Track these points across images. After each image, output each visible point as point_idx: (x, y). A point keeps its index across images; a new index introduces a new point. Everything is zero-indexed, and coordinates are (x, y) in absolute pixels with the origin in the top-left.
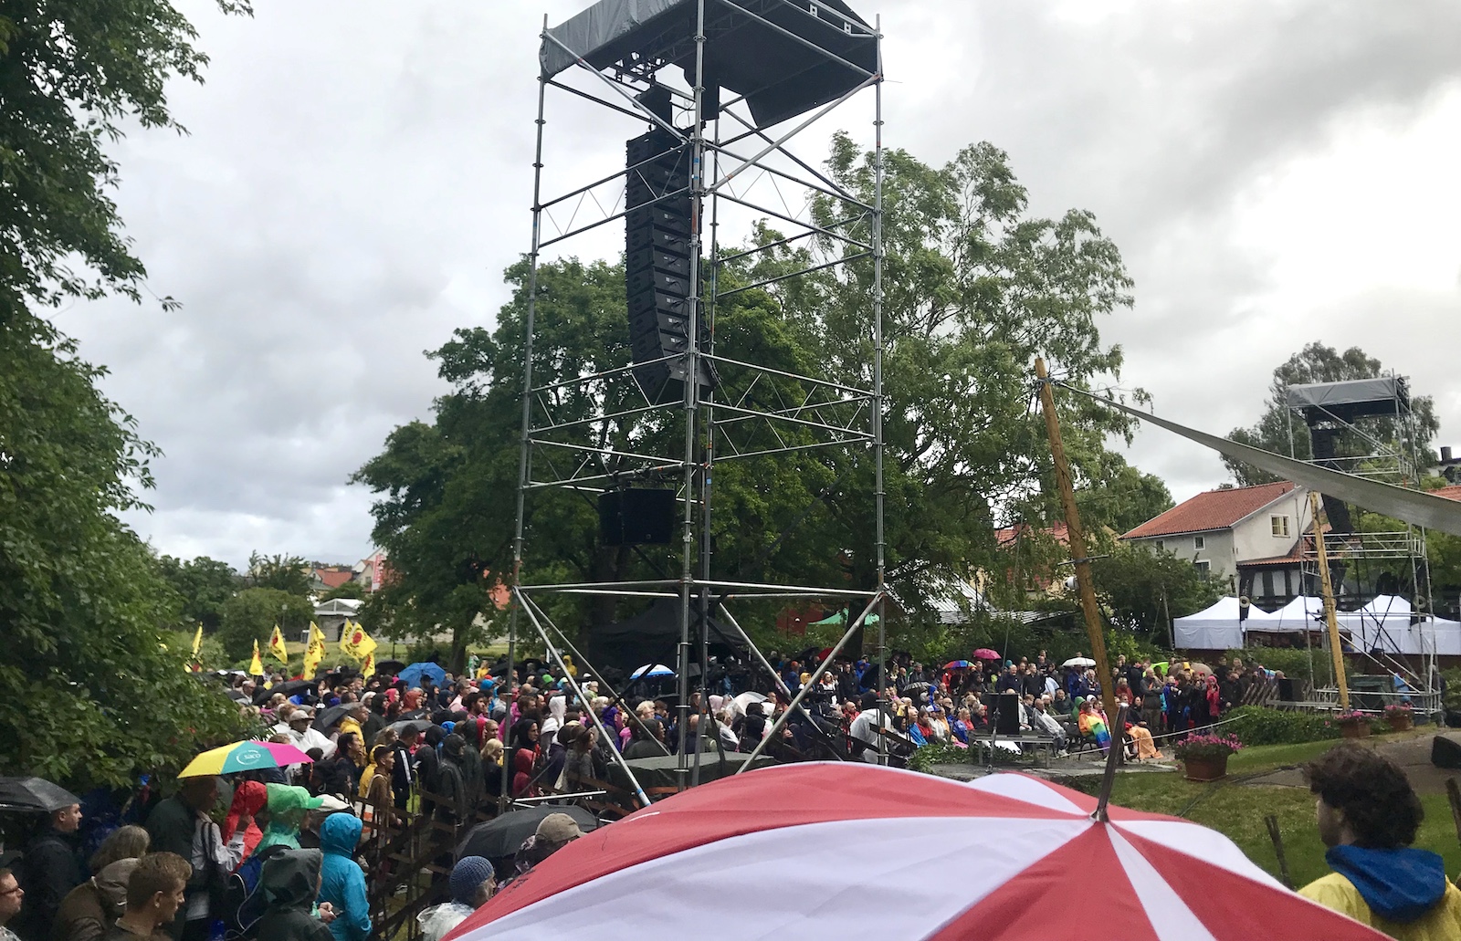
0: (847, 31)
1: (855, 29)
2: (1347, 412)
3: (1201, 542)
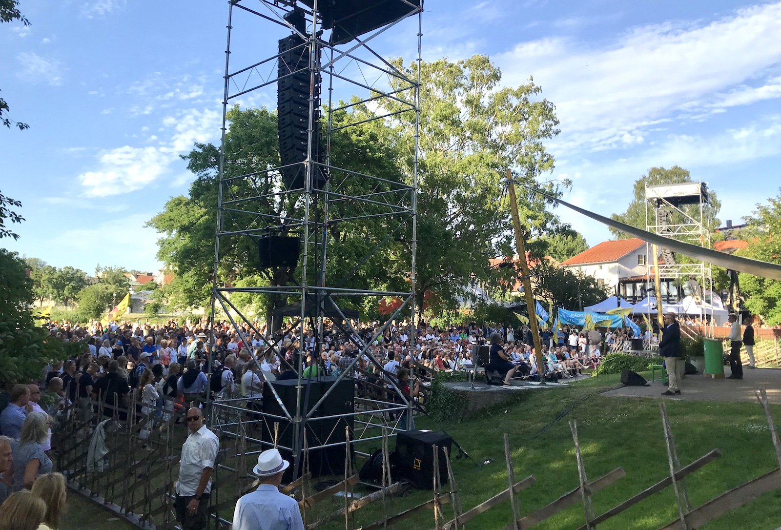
2: (677, 201)
3: (601, 267)
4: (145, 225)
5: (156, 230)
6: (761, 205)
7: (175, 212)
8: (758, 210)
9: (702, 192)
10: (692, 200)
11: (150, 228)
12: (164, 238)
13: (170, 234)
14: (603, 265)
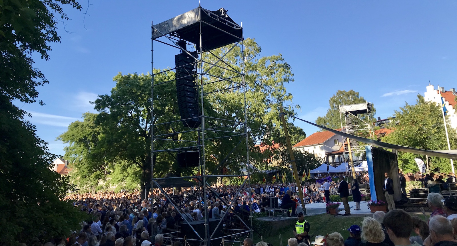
0: (235, 27)
1: (237, 27)
2: (355, 113)
3: (315, 147)
4: (56, 139)
5: (62, 142)
6: (397, 111)
7: (74, 131)
8: (395, 113)
9: (368, 107)
10: (363, 112)
11: (59, 141)
12: (68, 147)
13: (71, 144)
14: (316, 146)
